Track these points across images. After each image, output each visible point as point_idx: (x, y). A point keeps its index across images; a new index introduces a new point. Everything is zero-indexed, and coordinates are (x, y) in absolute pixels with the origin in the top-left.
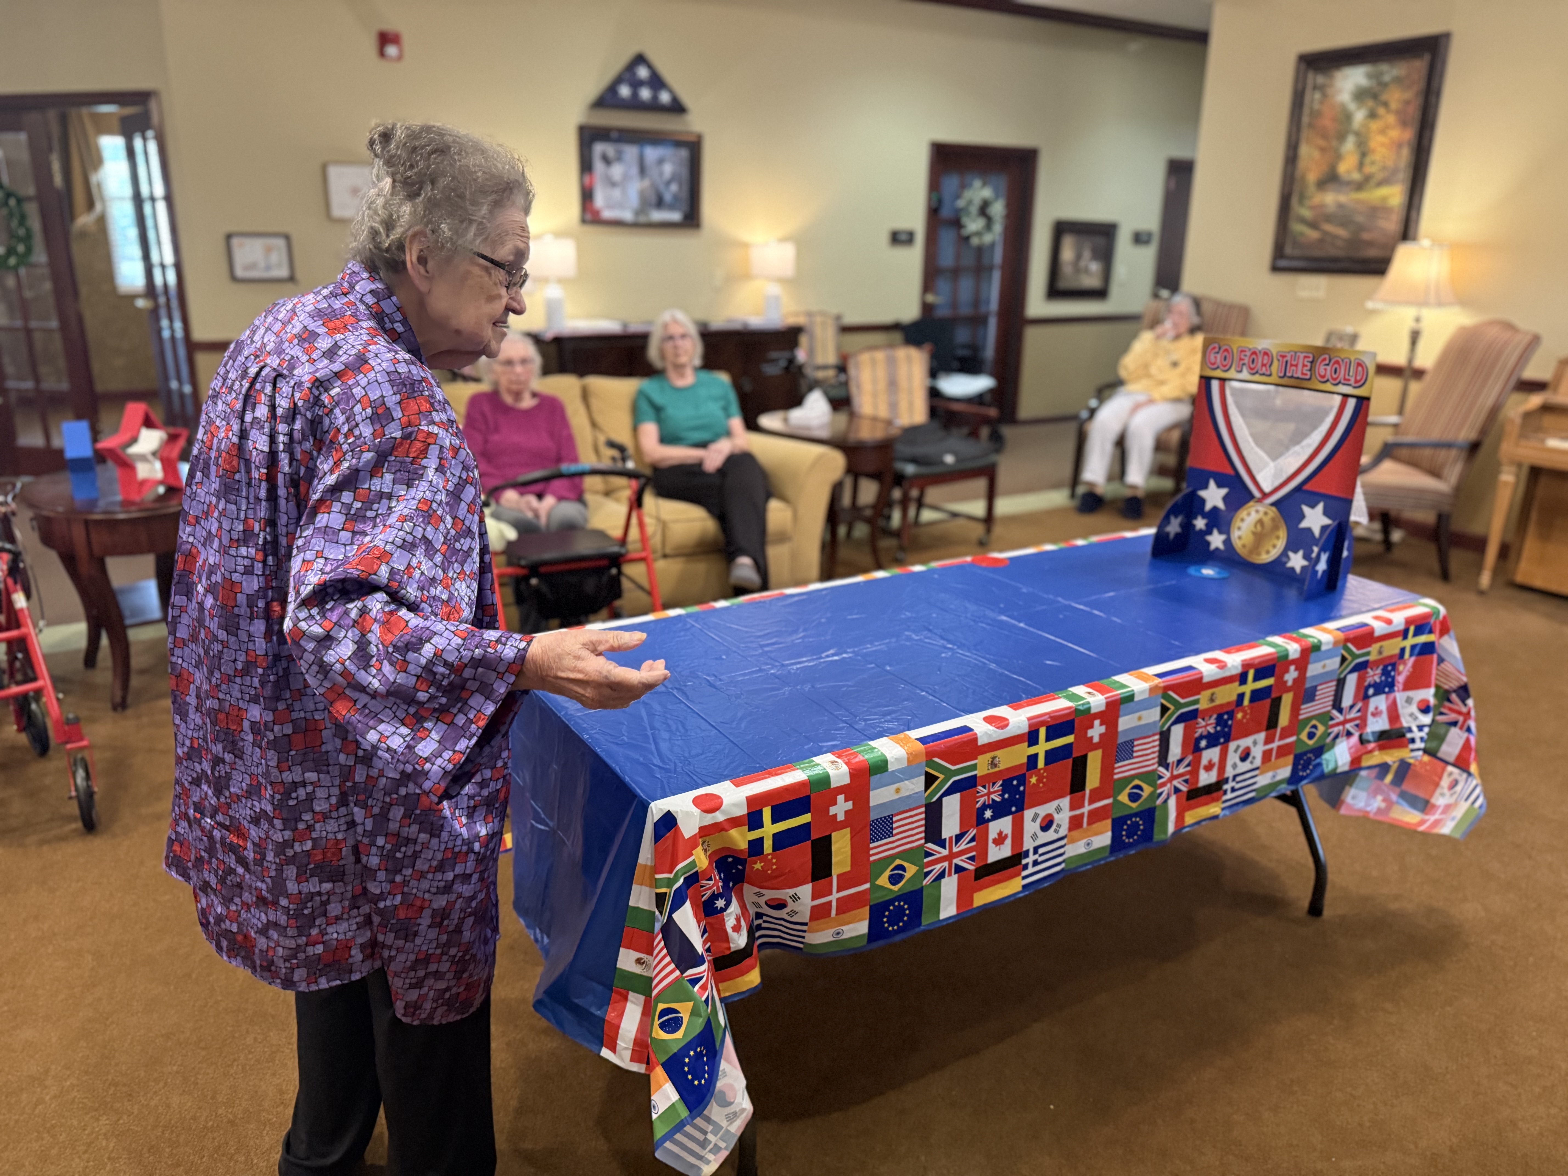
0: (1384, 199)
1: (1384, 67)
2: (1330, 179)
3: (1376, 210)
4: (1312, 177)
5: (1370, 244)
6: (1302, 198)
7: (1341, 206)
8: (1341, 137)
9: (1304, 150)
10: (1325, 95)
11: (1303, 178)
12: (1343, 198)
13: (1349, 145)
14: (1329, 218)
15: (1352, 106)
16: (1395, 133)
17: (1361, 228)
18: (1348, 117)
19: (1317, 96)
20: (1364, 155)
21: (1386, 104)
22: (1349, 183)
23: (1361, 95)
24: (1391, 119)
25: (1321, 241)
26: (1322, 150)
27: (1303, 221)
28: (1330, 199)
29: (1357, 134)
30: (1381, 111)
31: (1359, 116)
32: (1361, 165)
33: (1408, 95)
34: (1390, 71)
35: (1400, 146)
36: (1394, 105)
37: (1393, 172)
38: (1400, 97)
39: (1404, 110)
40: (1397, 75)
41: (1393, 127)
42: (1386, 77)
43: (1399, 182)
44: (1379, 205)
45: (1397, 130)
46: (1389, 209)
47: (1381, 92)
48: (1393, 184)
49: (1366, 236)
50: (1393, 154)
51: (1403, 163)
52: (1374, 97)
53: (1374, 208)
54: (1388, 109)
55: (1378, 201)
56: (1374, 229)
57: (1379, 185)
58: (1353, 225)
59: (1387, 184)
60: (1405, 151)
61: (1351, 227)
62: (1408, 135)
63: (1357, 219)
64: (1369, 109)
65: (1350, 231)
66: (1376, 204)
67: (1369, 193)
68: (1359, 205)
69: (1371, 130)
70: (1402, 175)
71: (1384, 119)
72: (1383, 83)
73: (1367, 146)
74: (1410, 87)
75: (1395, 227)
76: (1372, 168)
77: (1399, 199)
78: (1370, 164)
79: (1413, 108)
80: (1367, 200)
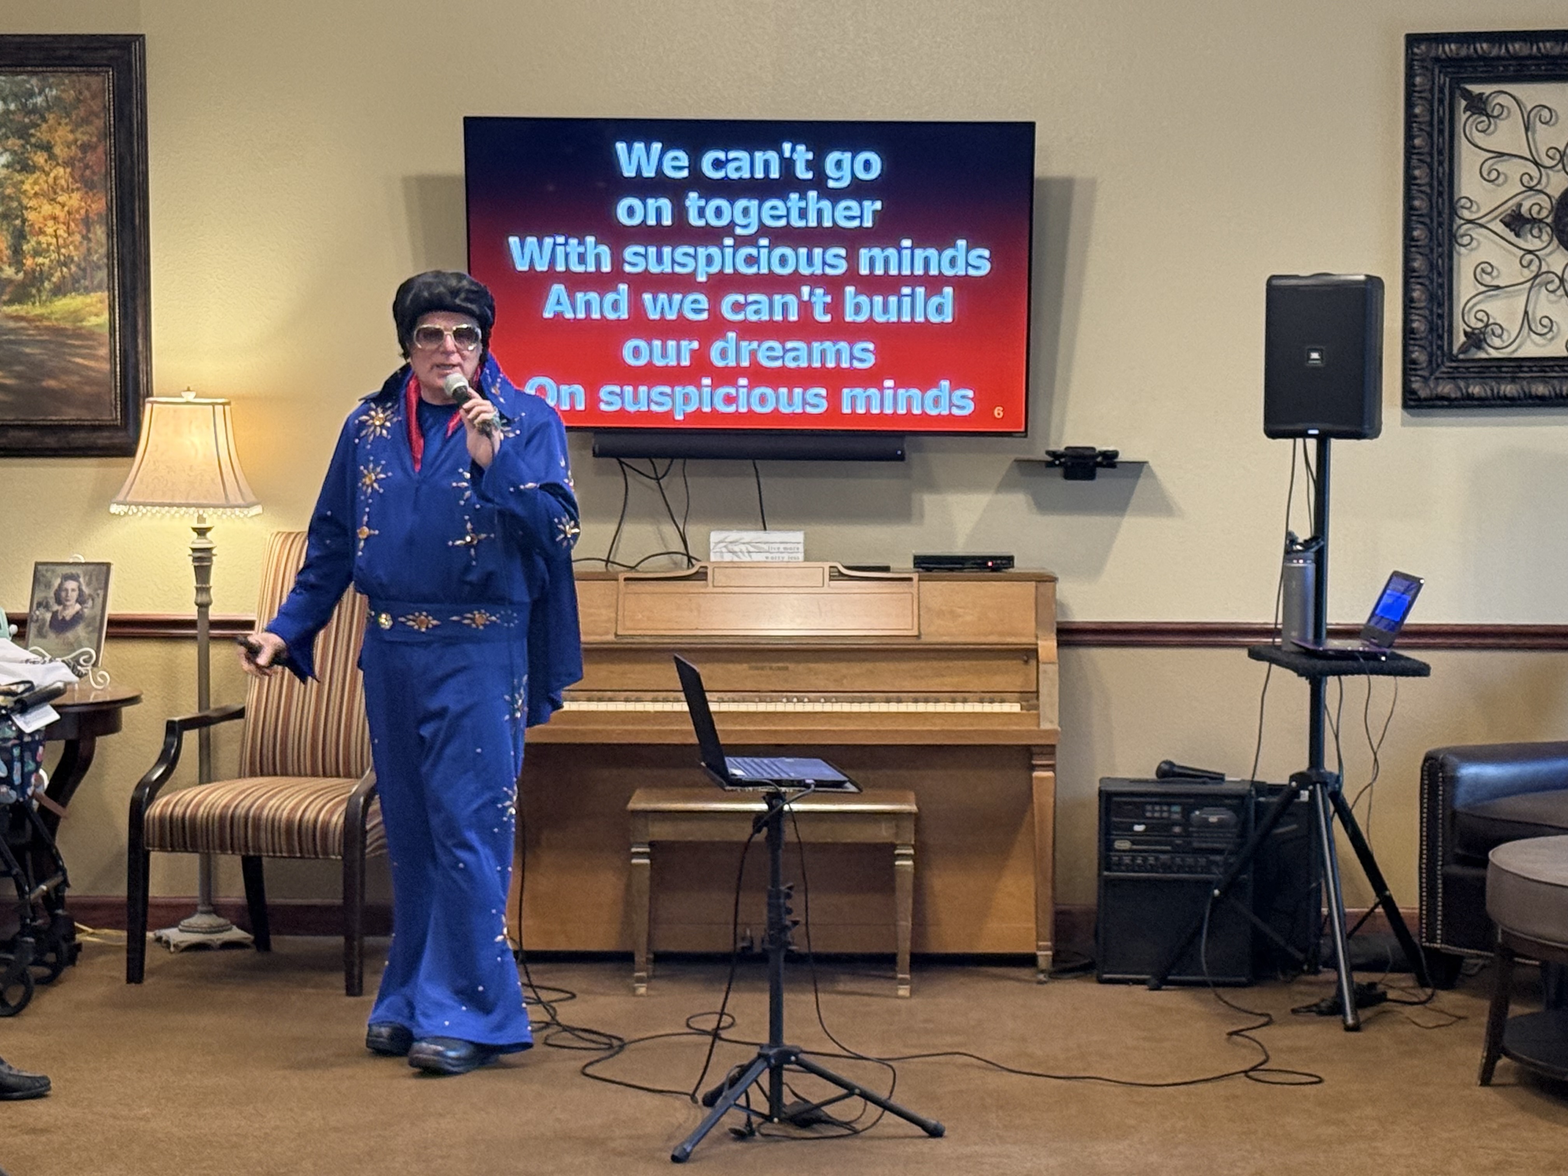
0: (76, 316)
1: (34, 82)
3: (64, 337)
5: (62, 397)
16: (74, 200)
17: (38, 370)
21: (47, 148)
24: (59, 175)
30: (40, 158)
33: (88, 133)
34: (44, 90)
35: (87, 222)
36: (62, 151)
37: (84, 270)
38: (71, 137)
39: (81, 160)
40: (57, 98)
41: (68, 190)
42: (39, 100)
43: (99, 288)
44: (68, 326)
45: (76, 196)
46: (90, 335)
47: (36, 126)
48: (87, 291)
49: (52, 383)
50: (78, 238)
51: (99, 254)
52: (23, 133)
53: (58, 331)
54: (52, 157)
55: (63, 318)
56: (66, 371)
57: (59, 291)
58: (21, 363)
59: (76, 290)
60: (100, 233)
61: (18, 368)
62: (99, 205)
63: (28, 350)
64: (14, 153)
65: (19, 376)
66: (62, 324)
67: (43, 304)
68: (23, 324)
69: (25, 192)
70: (102, 275)
71: (47, 174)
72: (35, 110)
73: (24, 221)
74: (86, 121)
75: (106, 366)
76: (40, 260)
77: (105, 317)
78: (37, 253)
79: (98, 158)
80: (41, 317)
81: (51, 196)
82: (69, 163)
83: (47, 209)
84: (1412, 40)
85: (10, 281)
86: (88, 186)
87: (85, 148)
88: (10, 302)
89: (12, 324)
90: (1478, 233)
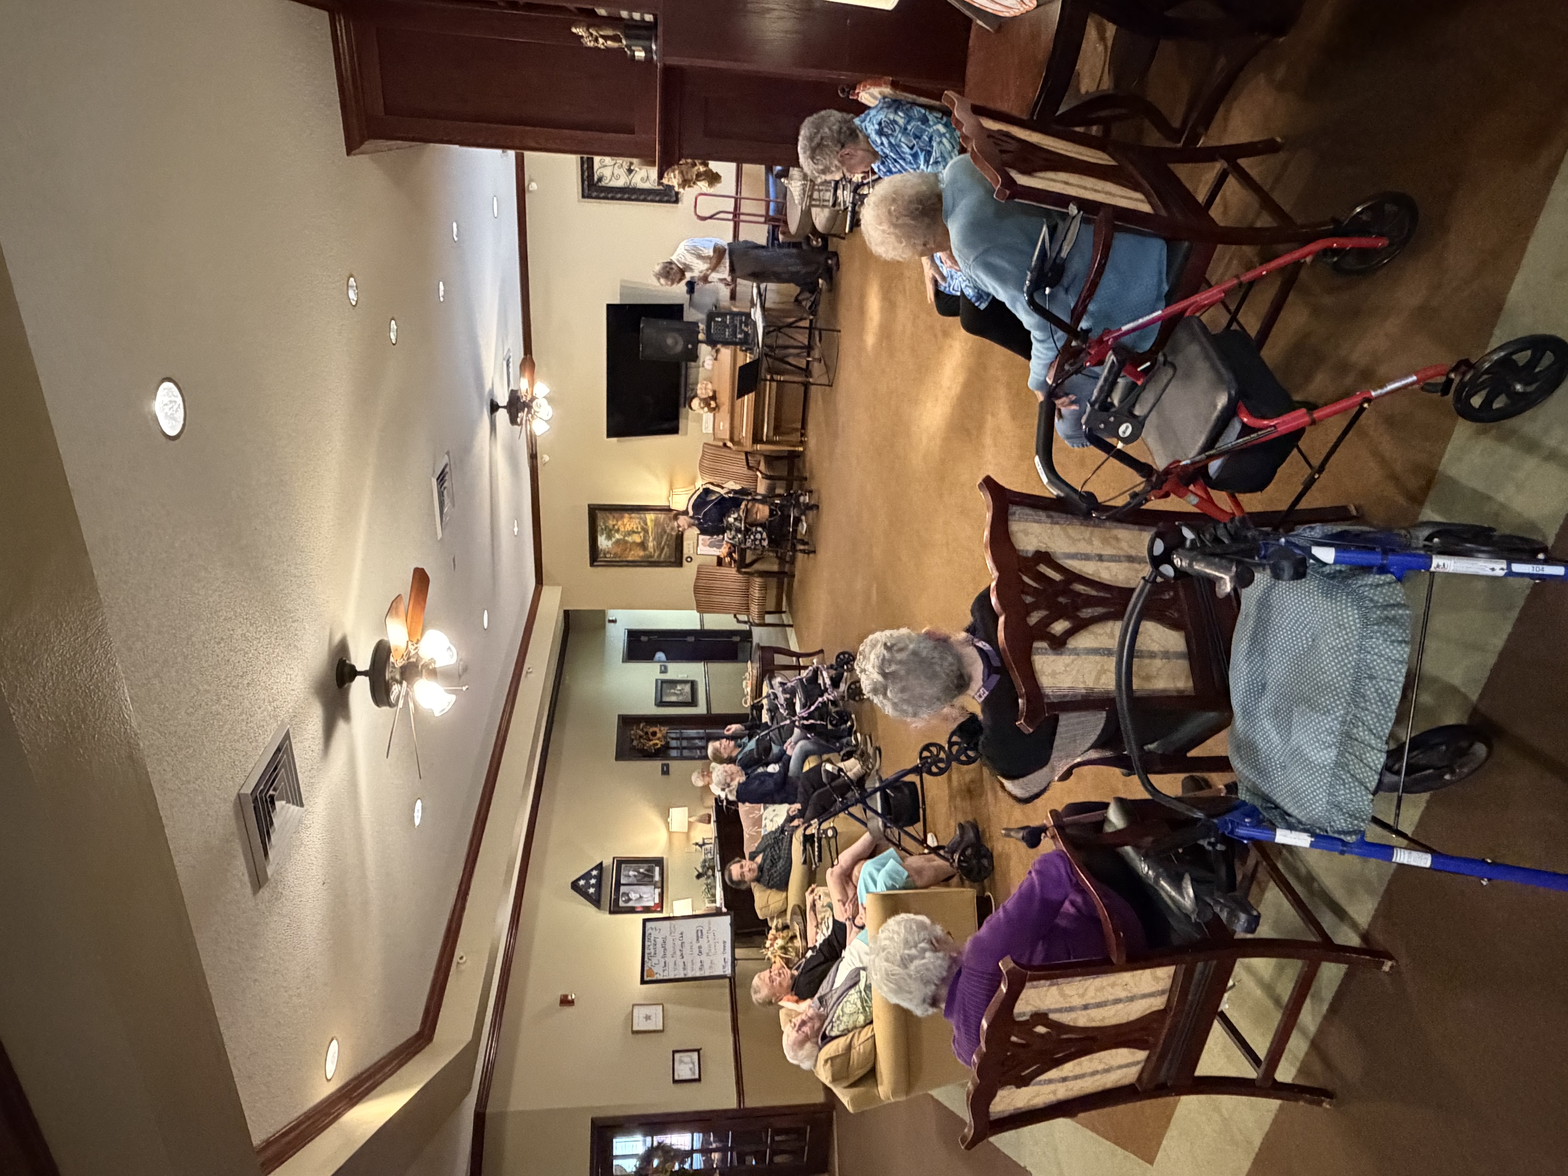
0: (652, 521)
1: (599, 528)
2: (643, 545)
3: (656, 523)
4: (642, 553)
6: (651, 557)
7: (654, 539)
8: (626, 542)
9: (630, 559)
10: (608, 552)
11: (642, 557)
12: (651, 539)
13: (629, 539)
14: (659, 544)
15: (614, 540)
16: (626, 520)
18: (618, 541)
19: (608, 556)
20: (634, 532)
21: (614, 526)
22: (644, 537)
23: (609, 537)
24: (620, 523)
25: (668, 546)
26: (630, 550)
27: (660, 555)
28: (651, 544)
29: (625, 536)
30: (616, 527)
31: (618, 536)
32: (638, 533)
33: (611, 517)
34: (601, 524)
35: (631, 518)
36: (615, 522)
37: (641, 519)
38: (611, 520)
39: (617, 518)
40: (603, 523)
41: (623, 521)
42: (603, 526)
43: (645, 516)
44: (654, 523)
46: (656, 518)
47: (609, 527)
48: (646, 518)
50: (634, 520)
51: (638, 516)
52: (611, 530)
53: (655, 525)
55: (652, 524)
56: (662, 523)
57: (646, 524)
58: (660, 531)
59: (646, 520)
60: (633, 515)
62: (626, 515)
63: (658, 530)
64: (615, 532)
67: (649, 526)
68: (653, 531)
69: (624, 530)
70: (642, 516)
73: (630, 530)
74: (608, 517)
75: (660, 515)
76: (639, 527)
77: (652, 515)
78: (637, 527)
79: (617, 515)
80: (652, 527)
81: (625, 525)
82: (617, 521)
83: (627, 526)
84: (583, 197)
85: (644, 534)
86: (622, 517)
87: (614, 517)
88: (648, 534)
89: (653, 534)
90: (633, 181)
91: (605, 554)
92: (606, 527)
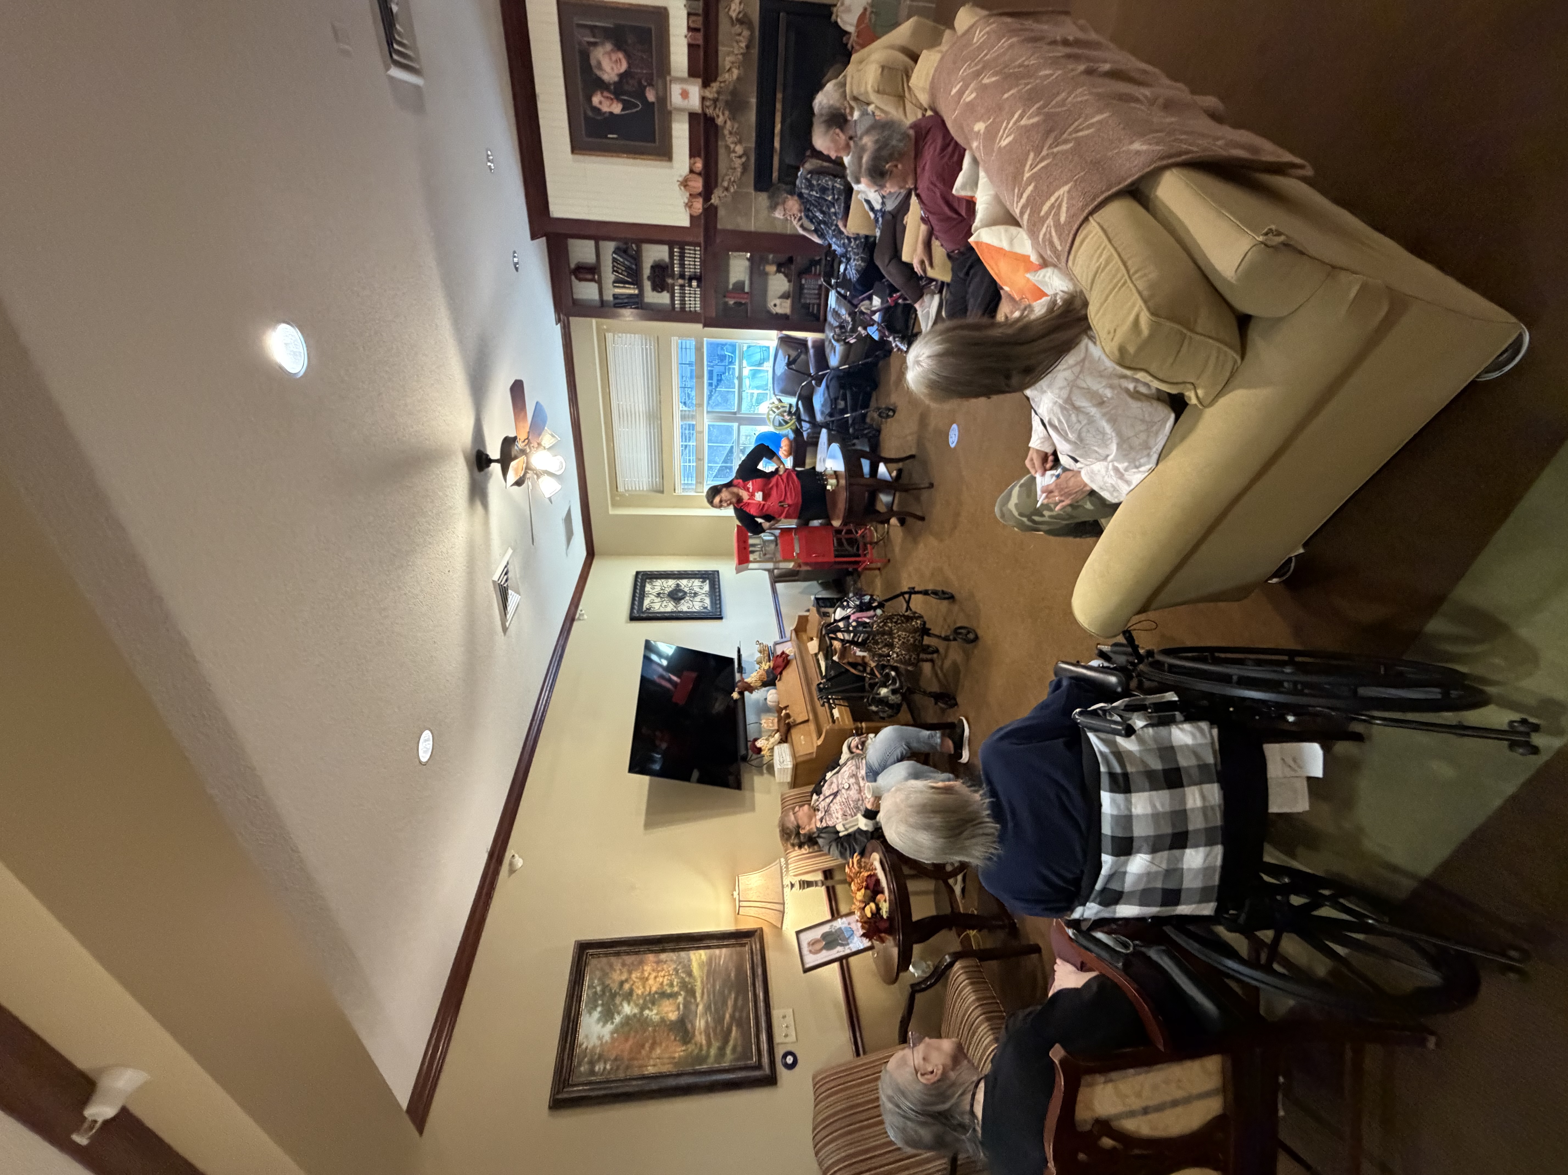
0: (701, 965)
2: (682, 1027)
3: (711, 970)
5: (738, 966)
7: (708, 1008)
8: (644, 1025)
12: (701, 1008)
13: (652, 1014)
14: (719, 1020)
15: (618, 1019)
16: (648, 968)
17: (727, 983)
18: (626, 1021)
20: (663, 995)
21: (622, 983)
22: (686, 1005)
23: (608, 1015)
24: (634, 977)
25: (741, 1022)
26: (652, 1048)
27: (722, 1049)
28: (700, 1023)
29: (642, 1009)
30: (627, 986)
31: (628, 1009)
32: (673, 998)
33: (615, 966)
35: (658, 962)
36: (623, 978)
37: (680, 963)
38: (618, 972)
39: (629, 966)
40: (599, 979)
41: (643, 971)
42: (599, 989)
43: (688, 955)
44: (706, 969)
45: (645, 968)
46: (710, 959)
47: (611, 990)
48: (690, 960)
49: (733, 975)
50: (665, 966)
51: (673, 956)
54: (626, 981)
55: (702, 971)
56: (727, 969)
58: (724, 991)
59: (689, 966)
60: (663, 956)
61: (726, 992)
62: (651, 957)
63: (718, 987)
64: (623, 1000)
65: (730, 993)
66: (705, 971)
67: (695, 980)
68: (705, 990)
69: (643, 993)
70: (683, 954)
71: (634, 982)
72: (603, 991)
73: (656, 993)
74: (611, 966)
75: (724, 950)
76: (675, 983)
77: (702, 952)
78: (671, 985)
79: (629, 959)
80: (702, 982)
81: (645, 980)
82: (630, 972)
83: (651, 981)
85: (685, 999)
86: (641, 963)
87: (624, 965)
88: (695, 998)
89: (705, 996)
91: (592, 1063)
92: (605, 988)
